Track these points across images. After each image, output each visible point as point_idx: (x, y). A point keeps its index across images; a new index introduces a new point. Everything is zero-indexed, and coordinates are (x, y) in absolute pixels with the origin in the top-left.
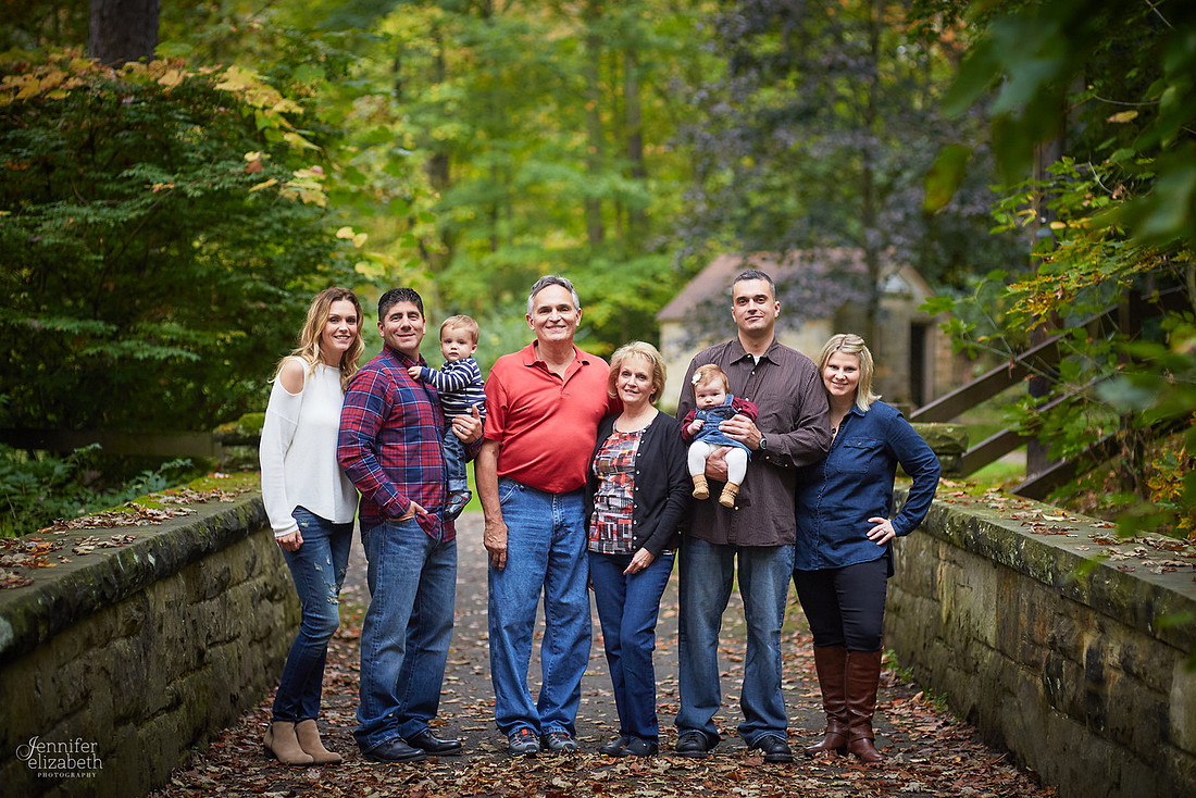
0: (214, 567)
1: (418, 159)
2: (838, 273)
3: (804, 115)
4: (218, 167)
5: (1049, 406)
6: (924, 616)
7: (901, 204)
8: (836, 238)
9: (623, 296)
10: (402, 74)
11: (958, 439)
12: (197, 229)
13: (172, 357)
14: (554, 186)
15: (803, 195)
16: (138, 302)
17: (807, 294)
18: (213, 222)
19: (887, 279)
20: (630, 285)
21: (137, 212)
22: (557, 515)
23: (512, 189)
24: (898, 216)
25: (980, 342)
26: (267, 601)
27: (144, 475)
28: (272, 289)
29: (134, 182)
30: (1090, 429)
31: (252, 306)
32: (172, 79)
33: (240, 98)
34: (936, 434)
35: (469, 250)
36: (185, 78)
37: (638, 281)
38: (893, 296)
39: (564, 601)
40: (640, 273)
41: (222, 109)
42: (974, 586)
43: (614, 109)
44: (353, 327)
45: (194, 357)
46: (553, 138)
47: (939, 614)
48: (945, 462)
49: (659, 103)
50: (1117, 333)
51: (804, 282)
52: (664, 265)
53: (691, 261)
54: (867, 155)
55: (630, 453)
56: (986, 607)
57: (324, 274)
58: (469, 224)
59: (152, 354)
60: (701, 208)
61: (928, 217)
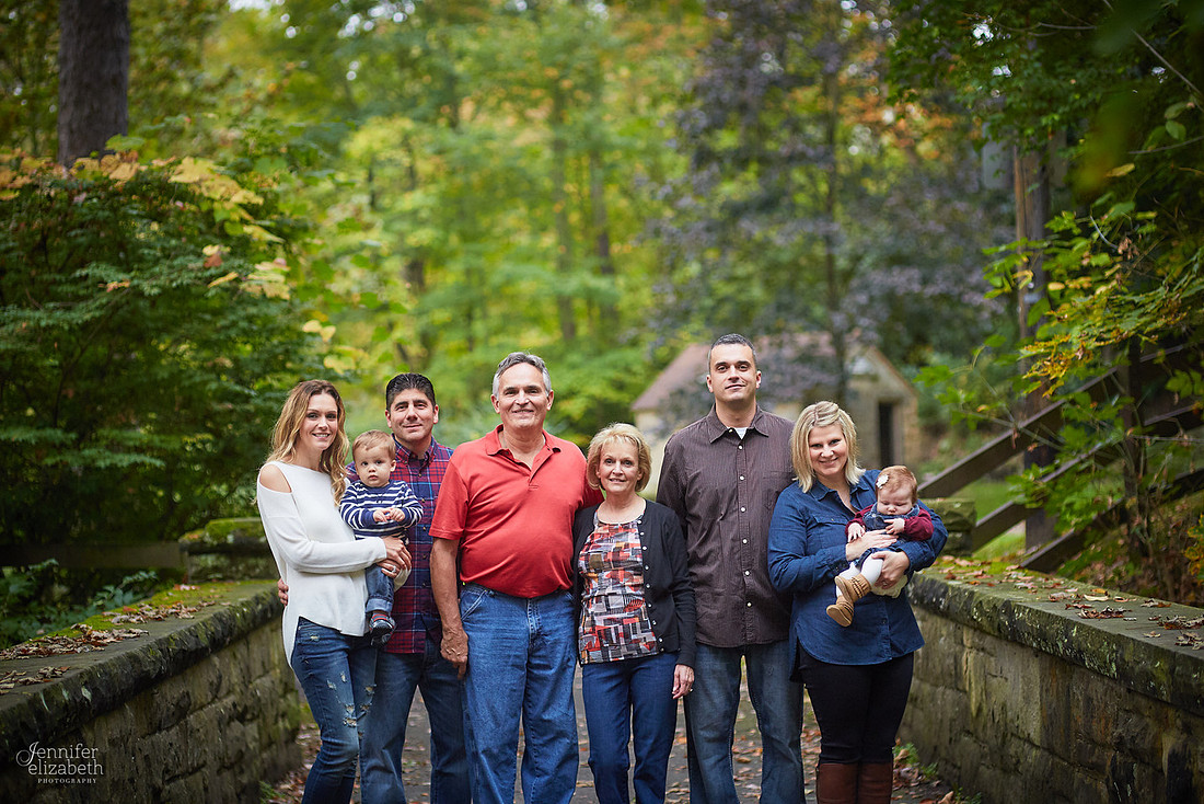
0: (171, 692)
1: (394, 265)
2: (806, 357)
3: (767, 205)
4: (176, 263)
5: (1053, 475)
6: (948, 707)
7: (865, 287)
8: (801, 323)
9: (598, 389)
10: (376, 185)
11: (966, 515)
12: (160, 332)
13: (135, 465)
14: (526, 287)
15: (767, 284)
16: (99, 408)
17: (777, 379)
18: (176, 323)
19: (853, 361)
20: (604, 378)
21: (91, 314)
22: (532, 623)
23: (486, 290)
24: (862, 299)
25: (981, 412)
26: (237, 723)
27: (106, 591)
28: (238, 388)
29: (89, 282)
30: (1100, 498)
31: (217, 407)
32: (123, 173)
33: (196, 188)
34: (943, 510)
35: (447, 353)
36: (138, 173)
37: (612, 374)
38: (861, 377)
39: (546, 717)
40: (614, 366)
41: (179, 204)
42: (1009, 676)
43: (581, 208)
44: (334, 424)
45: (158, 463)
46: (523, 240)
47: (967, 707)
48: (954, 539)
49: (623, 203)
50: (1122, 396)
51: (773, 367)
52: (637, 357)
53: (663, 352)
54: (829, 240)
55: (627, 546)
56: (1027, 699)
57: (293, 372)
58: (446, 326)
59: (114, 462)
60: (670, 299)
61: (890, 297)
